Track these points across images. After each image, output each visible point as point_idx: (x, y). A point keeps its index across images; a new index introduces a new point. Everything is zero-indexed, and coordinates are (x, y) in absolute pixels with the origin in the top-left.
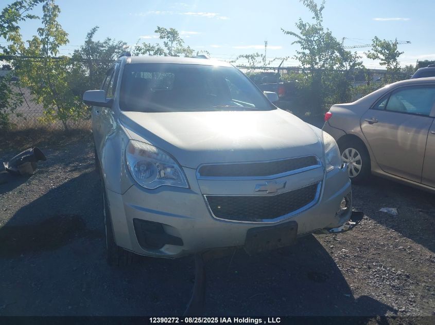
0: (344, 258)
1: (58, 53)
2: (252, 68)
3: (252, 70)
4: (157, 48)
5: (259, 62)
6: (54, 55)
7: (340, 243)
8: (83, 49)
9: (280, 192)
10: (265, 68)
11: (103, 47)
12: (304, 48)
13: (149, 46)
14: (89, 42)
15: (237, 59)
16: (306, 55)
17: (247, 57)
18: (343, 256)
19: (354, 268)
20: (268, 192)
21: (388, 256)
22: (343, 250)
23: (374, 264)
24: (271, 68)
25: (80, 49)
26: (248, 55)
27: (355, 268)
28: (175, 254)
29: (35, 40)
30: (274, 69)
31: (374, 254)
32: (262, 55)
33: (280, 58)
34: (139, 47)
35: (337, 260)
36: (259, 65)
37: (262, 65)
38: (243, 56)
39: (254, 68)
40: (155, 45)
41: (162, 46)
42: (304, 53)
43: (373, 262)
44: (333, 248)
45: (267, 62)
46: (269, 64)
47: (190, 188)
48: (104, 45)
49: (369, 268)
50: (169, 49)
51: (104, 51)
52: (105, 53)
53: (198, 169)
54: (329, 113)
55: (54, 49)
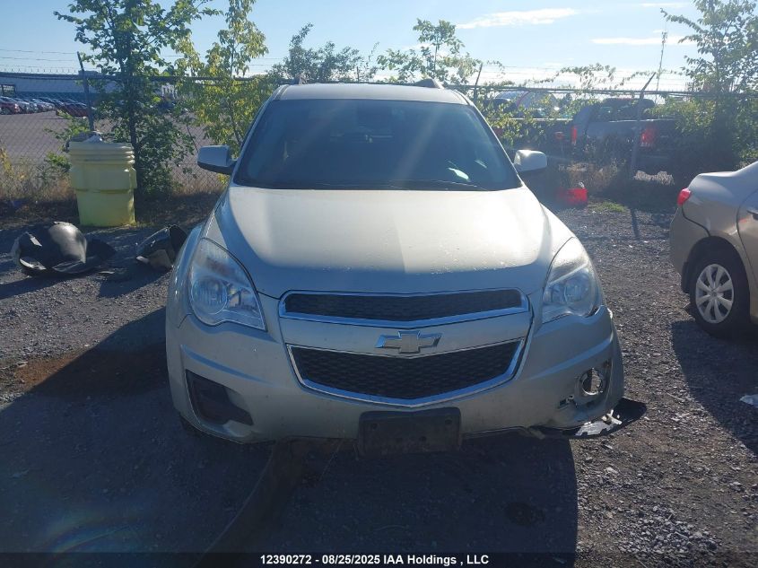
0: (601, 485)
1: (247, 71)
2: (586, 91)
3: (588, 97)
4: (410, 57)
5: (600, 81)
6: (241, 74)
7: (610, 455)
8: (287, 62)
9: (426, 353)
10: (613, 92)
11: (316, 57)
12: (703, 51)
13: (398, 56)
14: (296, 51)
15: (558, 75)
16: (705, 65)
17: (577, 71)
18: (601, 482)
19: (608, 509)
20: (400, 350)
21: (697, 498)
22: (610, 469)
23: (655, 508)
24: (624, 92)
25: (284, 64)
26: (579, 67)
27: (610, 510)
28: (242, 436)
29: (216, 50)
30: (632, 93)
31: (667, 489)
32: (607, 67)
33: (645, 74)
34: (382, 57)
35: (583, 486)
36: (601, 86)
37: (607, 86)
38: (568, 70)
39: (593, 92)
40: (408, 53)
41: (419, 56)
42: (702, 62)
43: (654, 504)
44: (590, 461)
45: (617, 80)
46: (622, 84)
47: (267, 331)
48: (320, 55)
49: (641, 515)
50: (429, 60)
51: (319, 66)
52: (320, 70)
53: (283, 299)
54: (686, 190)
55: (241, 62)
